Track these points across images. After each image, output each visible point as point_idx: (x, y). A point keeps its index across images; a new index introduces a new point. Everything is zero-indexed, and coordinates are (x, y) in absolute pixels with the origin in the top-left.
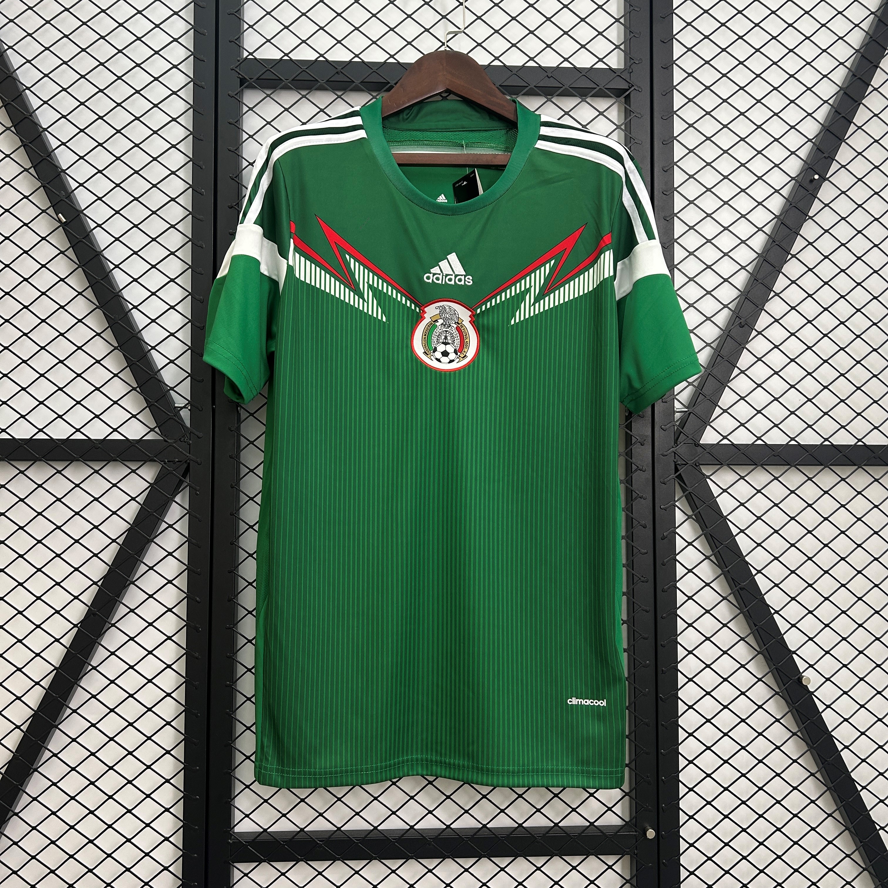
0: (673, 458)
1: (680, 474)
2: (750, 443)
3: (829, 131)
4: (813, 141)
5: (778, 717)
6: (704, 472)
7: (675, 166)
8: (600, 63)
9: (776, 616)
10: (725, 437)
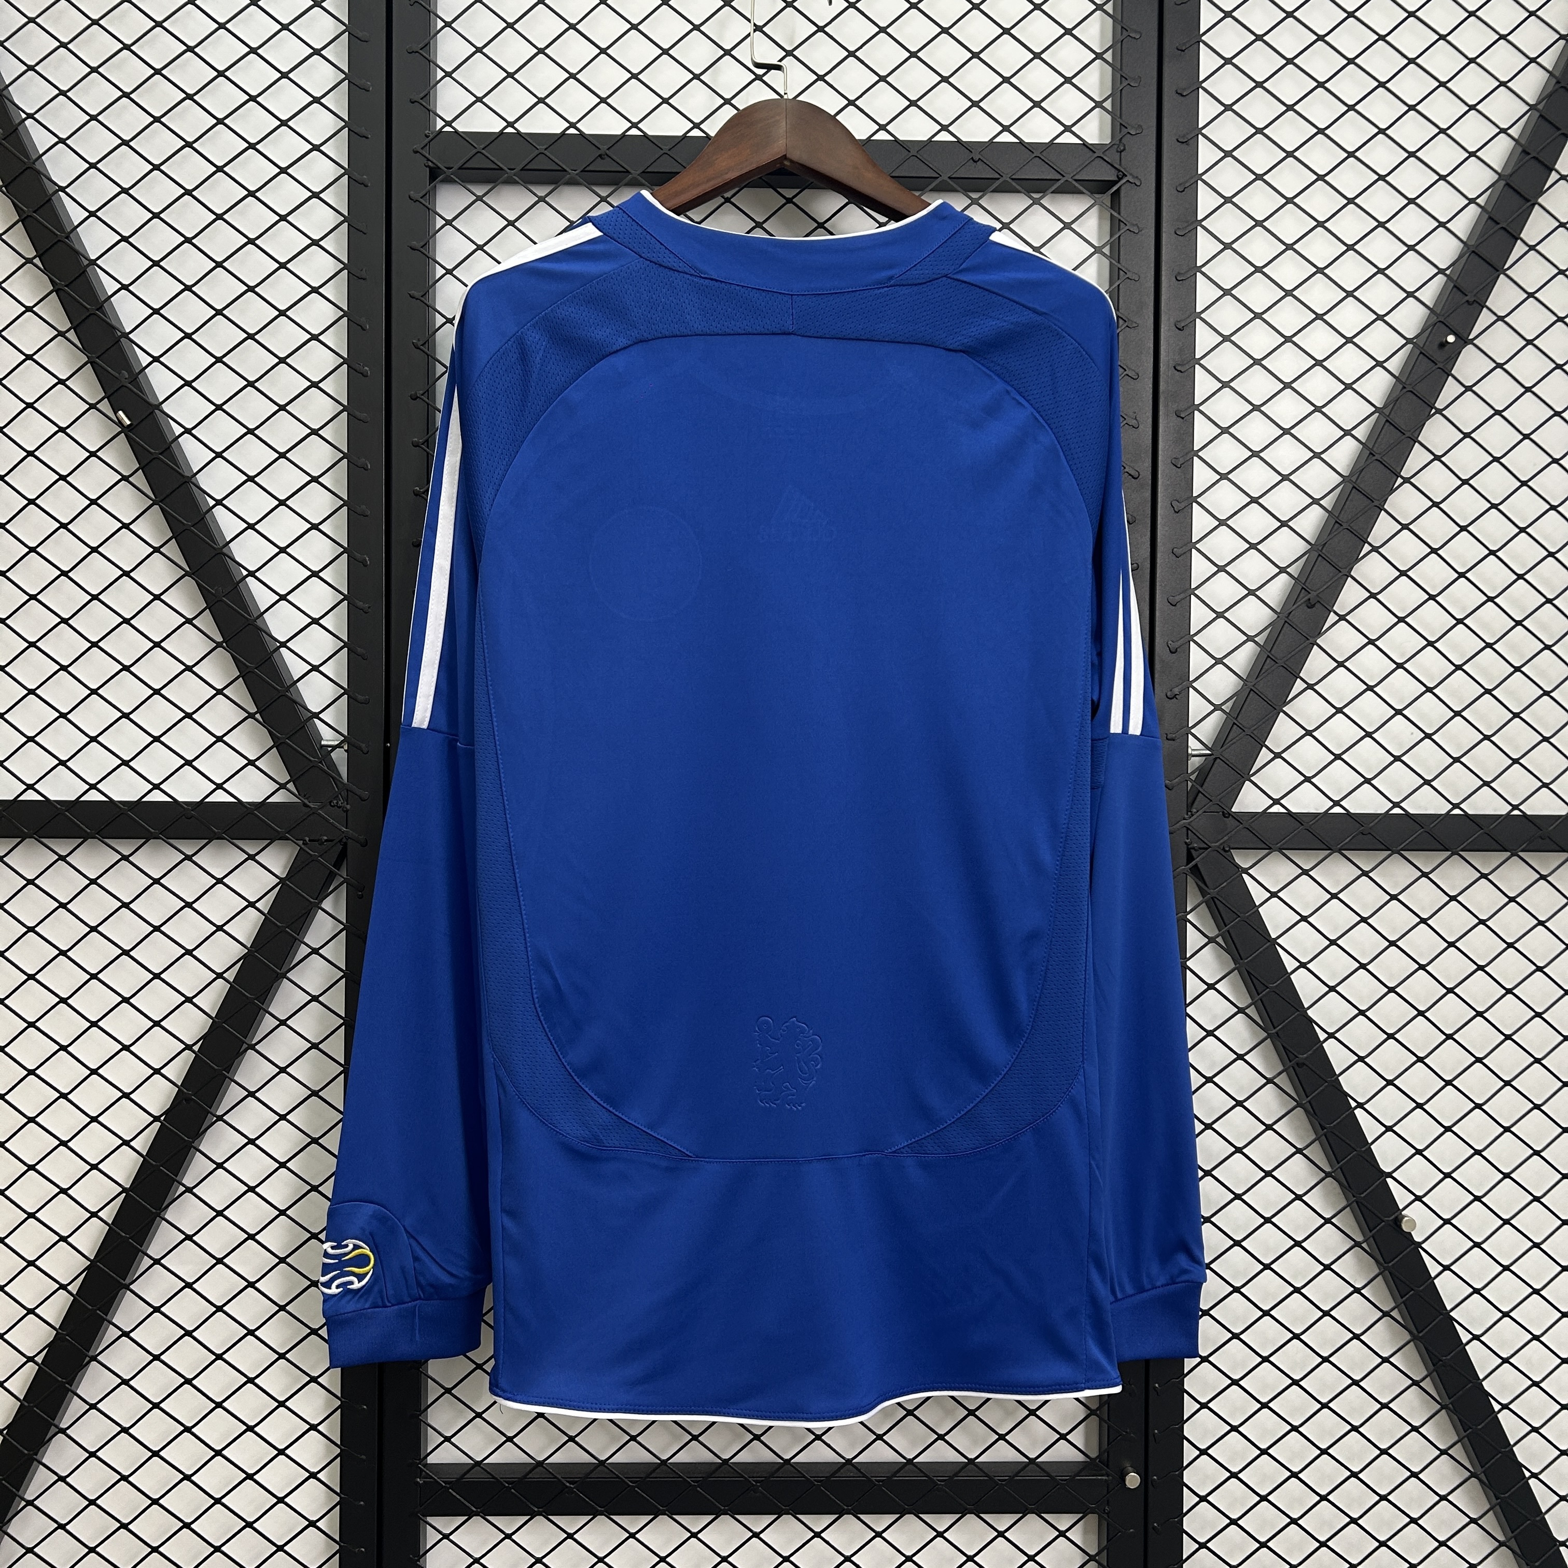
0: (1185, 837)
1: (1196, 865)
2: (1322, 810)
3: (1477, 254)
4: (1448, 272)
5: (1358, 1286)
6: (1238, 861)
7: (1198, 320)
8: (1067, 134)
9: (1359, 1113)
10: (1276, 802)
